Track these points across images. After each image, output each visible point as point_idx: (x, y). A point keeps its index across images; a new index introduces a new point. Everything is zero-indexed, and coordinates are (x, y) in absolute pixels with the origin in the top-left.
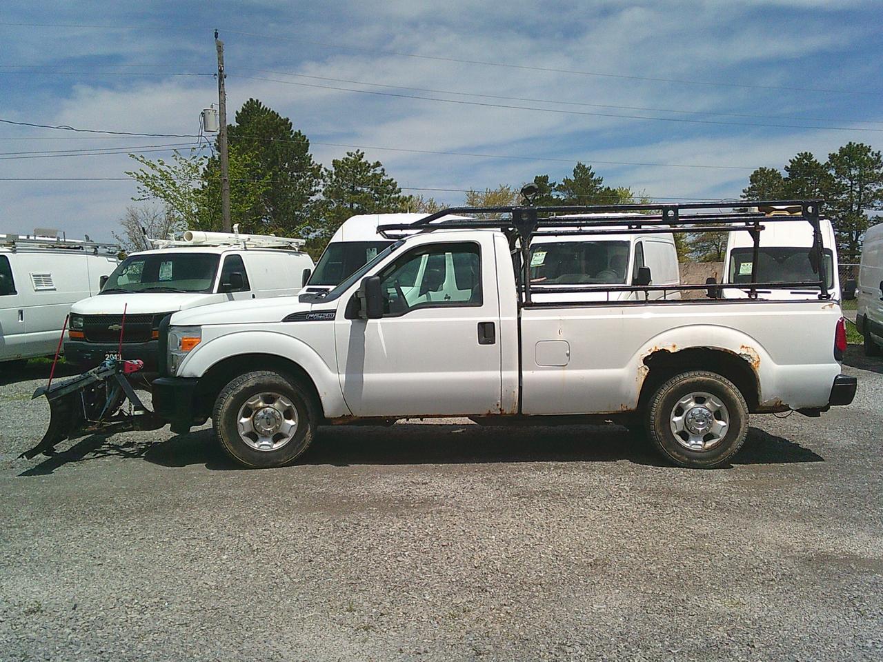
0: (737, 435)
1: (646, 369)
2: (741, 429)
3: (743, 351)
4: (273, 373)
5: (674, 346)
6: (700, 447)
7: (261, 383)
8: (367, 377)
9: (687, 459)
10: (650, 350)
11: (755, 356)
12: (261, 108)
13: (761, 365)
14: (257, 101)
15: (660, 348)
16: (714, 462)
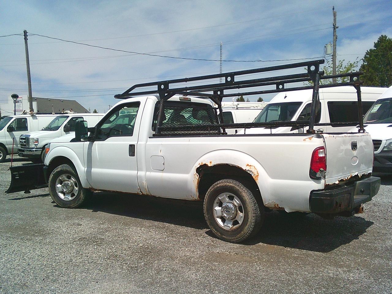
0: (247, 223)
1: (198, 176)
2: (249, 220)
3: (247, 168)
4: (68, 166)
5: (211, 162)
6: (229, 228)
7: (63, 169)
8: (94, 170)
9: (220, 234)
10: (199, 164)
11: (255, 172)
12: (387, 39)
13: (259, 178)
14: (385, 36)
15: (204, 163)
16: (234, 239)
